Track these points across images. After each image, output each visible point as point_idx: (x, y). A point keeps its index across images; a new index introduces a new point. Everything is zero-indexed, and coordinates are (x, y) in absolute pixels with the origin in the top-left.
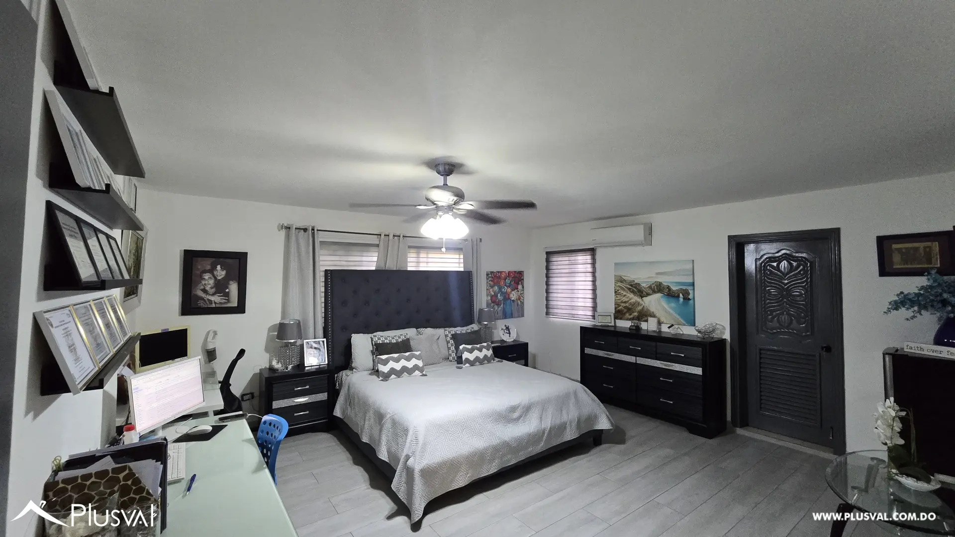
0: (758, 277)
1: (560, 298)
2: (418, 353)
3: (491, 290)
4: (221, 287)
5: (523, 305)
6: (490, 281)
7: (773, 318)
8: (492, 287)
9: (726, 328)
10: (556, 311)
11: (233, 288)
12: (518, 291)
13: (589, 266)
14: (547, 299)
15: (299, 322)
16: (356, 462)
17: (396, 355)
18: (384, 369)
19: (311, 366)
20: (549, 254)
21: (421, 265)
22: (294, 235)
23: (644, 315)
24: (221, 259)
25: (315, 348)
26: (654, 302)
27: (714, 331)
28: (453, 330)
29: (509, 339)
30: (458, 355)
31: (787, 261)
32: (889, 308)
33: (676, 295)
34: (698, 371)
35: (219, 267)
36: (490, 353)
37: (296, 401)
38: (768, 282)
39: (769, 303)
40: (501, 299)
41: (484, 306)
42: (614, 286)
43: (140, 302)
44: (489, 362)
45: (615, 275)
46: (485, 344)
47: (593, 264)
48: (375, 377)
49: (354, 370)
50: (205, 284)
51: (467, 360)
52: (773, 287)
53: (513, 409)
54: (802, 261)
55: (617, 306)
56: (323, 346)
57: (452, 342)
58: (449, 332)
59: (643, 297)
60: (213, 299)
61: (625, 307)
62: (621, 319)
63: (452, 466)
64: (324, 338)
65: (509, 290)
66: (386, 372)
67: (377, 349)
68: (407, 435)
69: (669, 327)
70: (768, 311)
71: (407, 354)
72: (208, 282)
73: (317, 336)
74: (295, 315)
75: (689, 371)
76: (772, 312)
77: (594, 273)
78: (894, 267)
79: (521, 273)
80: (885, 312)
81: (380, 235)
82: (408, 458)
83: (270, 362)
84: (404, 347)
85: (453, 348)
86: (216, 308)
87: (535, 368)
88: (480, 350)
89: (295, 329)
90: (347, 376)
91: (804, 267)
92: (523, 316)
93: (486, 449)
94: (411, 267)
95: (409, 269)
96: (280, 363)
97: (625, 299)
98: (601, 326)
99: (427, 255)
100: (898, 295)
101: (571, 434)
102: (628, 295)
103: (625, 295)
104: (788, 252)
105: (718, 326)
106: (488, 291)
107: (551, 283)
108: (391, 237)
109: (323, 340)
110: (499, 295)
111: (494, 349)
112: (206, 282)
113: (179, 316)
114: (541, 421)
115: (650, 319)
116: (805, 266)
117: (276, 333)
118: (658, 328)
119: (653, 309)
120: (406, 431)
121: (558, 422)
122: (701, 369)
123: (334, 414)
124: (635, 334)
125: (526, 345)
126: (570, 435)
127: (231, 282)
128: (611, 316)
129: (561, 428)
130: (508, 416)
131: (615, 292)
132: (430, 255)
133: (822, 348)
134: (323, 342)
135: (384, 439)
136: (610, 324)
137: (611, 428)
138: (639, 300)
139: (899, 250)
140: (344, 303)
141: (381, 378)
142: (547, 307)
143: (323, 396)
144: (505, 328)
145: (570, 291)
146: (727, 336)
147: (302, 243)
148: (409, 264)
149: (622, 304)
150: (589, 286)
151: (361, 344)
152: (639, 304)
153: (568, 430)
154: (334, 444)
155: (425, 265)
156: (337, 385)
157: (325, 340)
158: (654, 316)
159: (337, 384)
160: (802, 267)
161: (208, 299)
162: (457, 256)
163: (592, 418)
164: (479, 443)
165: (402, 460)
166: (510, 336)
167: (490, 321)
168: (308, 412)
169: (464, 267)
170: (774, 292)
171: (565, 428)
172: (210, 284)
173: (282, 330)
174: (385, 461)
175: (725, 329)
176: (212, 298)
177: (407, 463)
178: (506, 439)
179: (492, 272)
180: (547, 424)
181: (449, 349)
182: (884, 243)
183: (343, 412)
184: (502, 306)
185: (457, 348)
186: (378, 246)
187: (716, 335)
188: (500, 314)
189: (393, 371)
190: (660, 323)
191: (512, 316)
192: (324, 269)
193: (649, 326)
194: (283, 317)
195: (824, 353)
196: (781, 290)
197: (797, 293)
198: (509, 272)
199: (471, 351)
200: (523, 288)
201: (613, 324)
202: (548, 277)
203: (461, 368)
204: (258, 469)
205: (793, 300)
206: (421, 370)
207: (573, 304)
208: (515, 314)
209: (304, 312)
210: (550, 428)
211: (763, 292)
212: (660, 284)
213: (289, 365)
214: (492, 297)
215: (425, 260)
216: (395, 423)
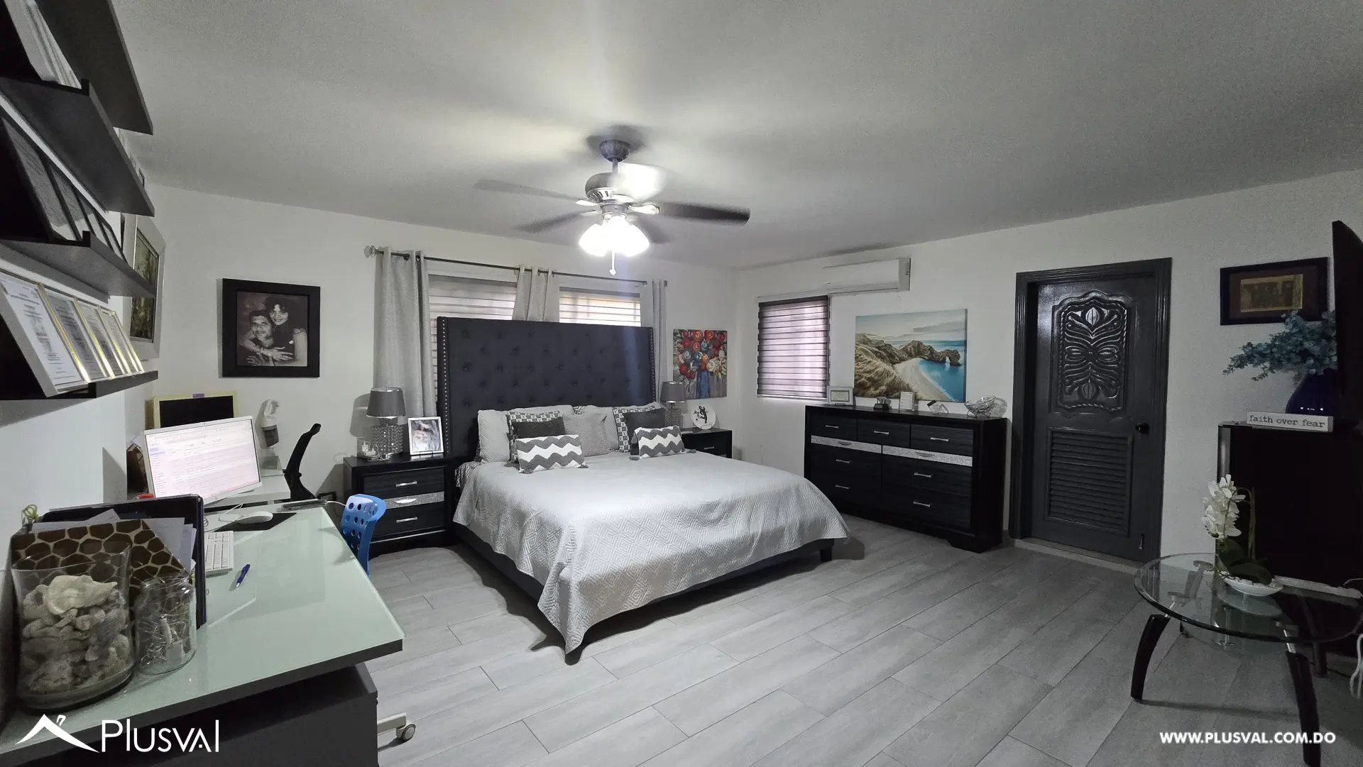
0: (1055, 331)
1: (777, 369)
2: (575, 437)
3: (680, 356)
4: (281, 337)
5: (726, 379)
6: (678, 342)
7: (1072, 389)
8: (682, 352)
9: (1008, 403)
10: (771, 387)
11: (300, 339)
12: (719, 359)
13: (820, 322)
14: (760, 371)
15: (401, 391)
16: (487, 583)
17: (543, 439)
18: (527, 457)
19: (420, 455)
20: (763, 306)
21: (580, 316)
22: (389, 262)
23: (895, 389)
24: (281, 296)
25: (425, 430)
26: (909, 371)
27: (989, 408)
28: (625, 409)
29: (704, 426)
30: (632, 442)
31: (1097, 309)
32: (1230, 366)
33: (941, 359)
34: (967, 461)
35: (277, 308)
36: (677, 440)
37: (398, 502)
38: (1068, 338)
39: (1068, 368)
40: (694, 370)
41: (670, 378)
42: (854, 349)
43: (157, 351)
44: (676, 452)
45: (856, 334)
46: (671, 428)
47: (826, 319)
48: (513, 469)
49: (482, 460)
50: (257, 332)
51: (646, 449)
52: (1075, 344)
53: (710, 507)
54: (1117, 307)
55: (857, 377)
56: (435, 427)
57: (624, 424)
58: (620, 411)
59: (894, 364)
60: (269, 355)
61: (869, 379)
62: (863, 396)
63: (625, 579)
64: (438, 416)
65: (706, 357)
66: (529, 461)
67: (515, 432)
68: (559, 538)
69: (929, 405)
70: (1068, 378)
71: (559, 437)
72: (262, 328)
73: (427, 412)
74: (393, 382)
75: (955, 462)
76: (1072, 379)
77: (826, 332)
78: (1242, 311)
79: (723, 334)
80: (1224, 371)
81: (519, 269)
82: (561, 567)
83: (359, 447)
84: (554, 428)
85: (625, 433)
86: (275, 367)
87: (740, 459)
88: (664, 435)
89: (395, 399)
90: (473, 468)
91: (1119, 316)
92: (724, 395)
93: (671, 559)
94: (565, 318)
95: (561, 321)
96: (373, 449)
97: (868, 367)
98: (835, 405)
99: (588, 302)
100: (1244, 347)
101: (790, 543)
102: (875, 361)
103: (870, 362)
104: (1098, 295)
105: (996, 401)
106: (676, 358)
107: (765, 348)
108: (535, 272)
109: (436, 418)
110: (691, 364)
111: (683, 437)
112: (259, 329)
113: (220, 377)
114: (749, 524)
115: (903, 394)
116: (1121, 314)
117: (367, 408)
118: (913, 406)
119: (907, 381)
120: (558, 532)
121: (772, 526)
122: (971, 458)
123: (454, 521)
124: (883, 414)
125: (729, 433)
126: (788, 544)
127: (297, 331)
128: (848, 391)
129: (777, 535)
130: (703, 516)
131: (856, 358)
132: (593, 303)
133: (1137, 428)
134: (437, 421)
135: (527, 546)
136: (846, 403)
137: (845, 537)
138: (888, 367)
139: (1250, 287)
140: (467, 367)
141: (521, 470)
142: (760, 382)
143: (437, 497)
144: (699, 411)
145: (792, 359)
146: (1008, 414)
147: (403, 277)
148: (561, 315)
149: (865, 375)
150: (820, 350)
151: (492, 424)
152: (888, 374)
153: (786, 539)
154: (456, 561)
155: (585, 316)
156: (459, 482)
157: (439, 418)
158: (908, 389)
159: (458, 480)
160: (1116, 316)
161: (262, 354)
162: (631, 306)
163: (821, 524)
164: (661, 550)
165: (553, 570)
166: (706, 422)
167: (679, 400)
168: (416, 518)
169: (641, 322)
170: (1076, 352)
171: (782, 536)
172: (264, 332)
173: (375, 402)
174: (528, 575)
175: (1006, 406)
176: (269, 353)
177: (561, 574)
178: (700, 546)
179: (681, 331)
180: (757, 528)
181: (619, 434)
182: (1229, 277)
183: (468, 517)
184: (695, 380)
185: (631, 433)
186: (515, 285)
187: (993, 414)
188: (693, 391)
189: (538, 460)
190: (916, 400)
191: (709, 395)
192: (435, 316)
193: (902, 404)
194: (376, 385)
195: (1139, 434)
196: (1085, 349)
197: (1107, 353)
198: (706, 331)
199: (651, 436)
200: (726, 354)
201: (851, 403)
202: (761, 339)
203: (637, 459)
204: (343, 559)
205: (1102, 362)
206: (579, 459)
207: (797, 377)
208: (715, 392)
209: (408, 379)
210: (762, 534)
211: (1061, 352)
212: (920, 344)
213: (387, 452)
214: (681, 366)
215: (585, 309)
216: (542, 524)
